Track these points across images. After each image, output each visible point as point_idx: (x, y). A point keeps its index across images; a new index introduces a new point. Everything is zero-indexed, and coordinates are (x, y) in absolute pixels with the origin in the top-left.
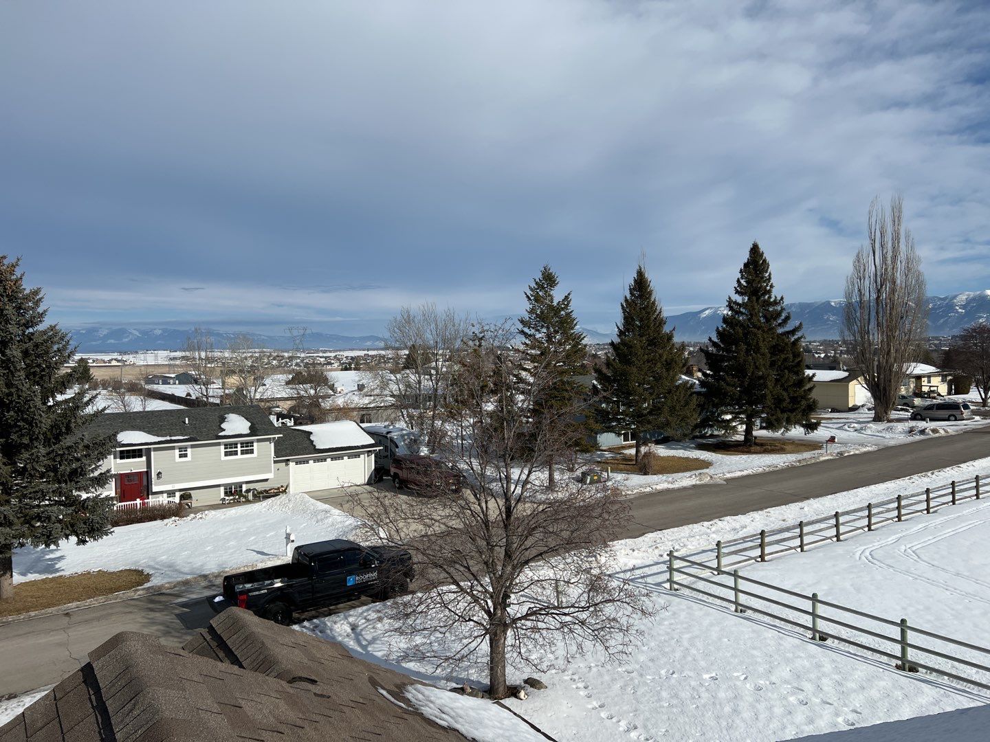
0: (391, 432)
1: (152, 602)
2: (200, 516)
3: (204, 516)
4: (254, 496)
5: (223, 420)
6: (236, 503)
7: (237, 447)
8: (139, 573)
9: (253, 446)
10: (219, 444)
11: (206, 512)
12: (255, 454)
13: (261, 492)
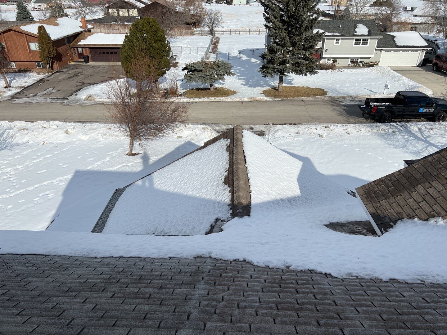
0: (437, 40)
1: (332, 102)
2: (341, 71)
3: (343, 71)
4: (363, 65)
5: (356, 27)
6: (355, 67)
7: (360, 41)
8: (323, 90)
9: (368, 41)
10: (353, 39)
11: (344, 69)
12: (368, 45)
13: (366, 64)
